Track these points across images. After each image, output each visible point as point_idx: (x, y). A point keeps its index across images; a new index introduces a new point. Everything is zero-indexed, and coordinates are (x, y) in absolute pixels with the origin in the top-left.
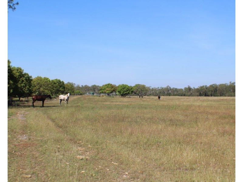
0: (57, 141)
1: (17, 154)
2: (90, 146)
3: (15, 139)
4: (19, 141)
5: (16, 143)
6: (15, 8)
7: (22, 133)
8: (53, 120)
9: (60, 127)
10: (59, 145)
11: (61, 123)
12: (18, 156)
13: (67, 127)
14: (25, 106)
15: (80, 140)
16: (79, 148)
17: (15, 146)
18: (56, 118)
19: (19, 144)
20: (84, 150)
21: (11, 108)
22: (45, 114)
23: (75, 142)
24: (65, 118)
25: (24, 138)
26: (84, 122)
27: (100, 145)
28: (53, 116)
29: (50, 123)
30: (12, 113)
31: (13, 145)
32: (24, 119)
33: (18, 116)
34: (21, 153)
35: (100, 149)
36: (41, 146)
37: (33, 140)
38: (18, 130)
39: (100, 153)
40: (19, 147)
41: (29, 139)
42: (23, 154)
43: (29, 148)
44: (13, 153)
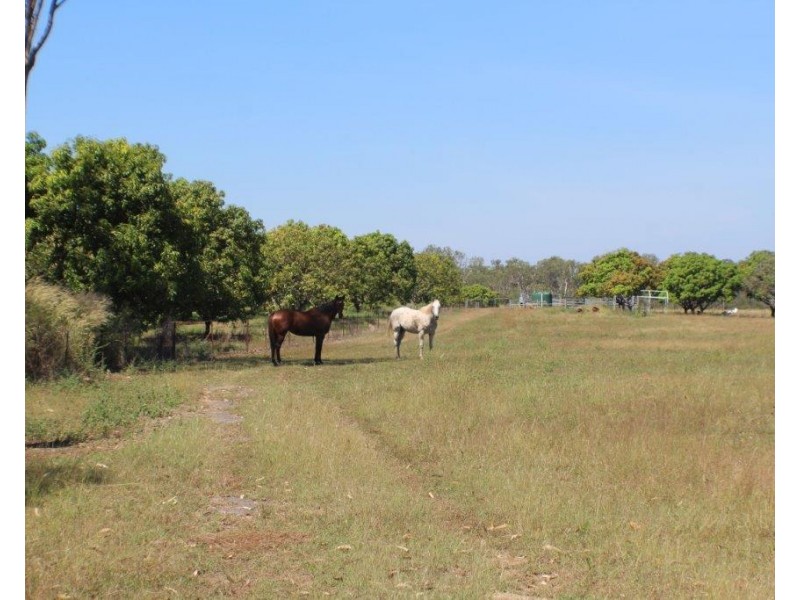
0: (397, 522)
1: (213, 581)
2: (548, 547)
3: (199, 515)
4: (220, 525)
5: (204, 533)
7: (229, 484)
8: (370, 427)
9: (406, 457)
10: (406, 540)
11: (405, 439)
12: (216, 593)
13: (436, 458)
14: (236, 363)
15: (500, 519)
16: (502, 557)
17: (203, 544)
18: (383, 416)
19: (221, 534)
20: (523, 565)
21: (173, 371)
22: (327, 396)
23: (481, 531)
24: (423, 414)
25: (241, 508)
26: (517, 436)
27: (596, 544)
28: (370, 409)
29: (359, 437)
30: (177, 393)
31: (193, 541)
32: (235, 420)
33: (207, 407)
34: (228, 578)
35: (599, 559)
36: (324, 546)
37: (282, 516)
38: (208, 475)
39: (601, 583)
40: (219, 551)
41: (266, 515)
42: (242, 581)
43: (266, 556)
44: (196, 579)
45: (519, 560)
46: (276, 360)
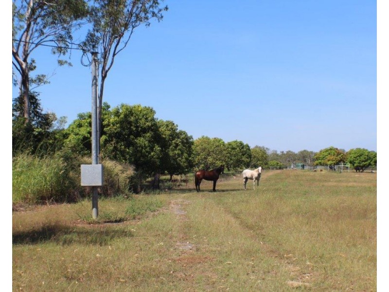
0: (249, 253)
1: (179, 275)
2: (308, 263)
3: (172, 249)
4: (180, 253)
5: (174, 257)
6: (162, 17)
7: (183, 238)
8: (236, 216)
9: (250, 227)
10: (253, 260)
11: (251, 221)
12: (180, 280)
13: (263, 228)
14: (183, 191)
15: (289, 252)
16: (291, 267)
17: (174, 261)
18: (241, 212)
19: (181, 257)
20: (299, 270)
21: (159, 194)
22: (219, 204)
23: (281, 257)
24: (257, 211)
25: (188, 247)
26: (294, 220)
27: (327, 262)
28: (236, 209)
29: (233, 220)
30: (161, 202)
31: (170, 259)
32: (183, 213)
33: (172, 208)
34: (185, 274)
35: (329, 268)
36: (221, 262)
37: (204, 251)
38: (175, 234)
39: (330, 277)
40: (180, 263)
41: (198, 250)
42: (190, 275)
43: (199, 266)
44: (172, 274)
45: (298, 268)
46: (198, 190)
